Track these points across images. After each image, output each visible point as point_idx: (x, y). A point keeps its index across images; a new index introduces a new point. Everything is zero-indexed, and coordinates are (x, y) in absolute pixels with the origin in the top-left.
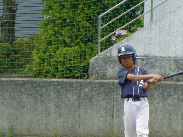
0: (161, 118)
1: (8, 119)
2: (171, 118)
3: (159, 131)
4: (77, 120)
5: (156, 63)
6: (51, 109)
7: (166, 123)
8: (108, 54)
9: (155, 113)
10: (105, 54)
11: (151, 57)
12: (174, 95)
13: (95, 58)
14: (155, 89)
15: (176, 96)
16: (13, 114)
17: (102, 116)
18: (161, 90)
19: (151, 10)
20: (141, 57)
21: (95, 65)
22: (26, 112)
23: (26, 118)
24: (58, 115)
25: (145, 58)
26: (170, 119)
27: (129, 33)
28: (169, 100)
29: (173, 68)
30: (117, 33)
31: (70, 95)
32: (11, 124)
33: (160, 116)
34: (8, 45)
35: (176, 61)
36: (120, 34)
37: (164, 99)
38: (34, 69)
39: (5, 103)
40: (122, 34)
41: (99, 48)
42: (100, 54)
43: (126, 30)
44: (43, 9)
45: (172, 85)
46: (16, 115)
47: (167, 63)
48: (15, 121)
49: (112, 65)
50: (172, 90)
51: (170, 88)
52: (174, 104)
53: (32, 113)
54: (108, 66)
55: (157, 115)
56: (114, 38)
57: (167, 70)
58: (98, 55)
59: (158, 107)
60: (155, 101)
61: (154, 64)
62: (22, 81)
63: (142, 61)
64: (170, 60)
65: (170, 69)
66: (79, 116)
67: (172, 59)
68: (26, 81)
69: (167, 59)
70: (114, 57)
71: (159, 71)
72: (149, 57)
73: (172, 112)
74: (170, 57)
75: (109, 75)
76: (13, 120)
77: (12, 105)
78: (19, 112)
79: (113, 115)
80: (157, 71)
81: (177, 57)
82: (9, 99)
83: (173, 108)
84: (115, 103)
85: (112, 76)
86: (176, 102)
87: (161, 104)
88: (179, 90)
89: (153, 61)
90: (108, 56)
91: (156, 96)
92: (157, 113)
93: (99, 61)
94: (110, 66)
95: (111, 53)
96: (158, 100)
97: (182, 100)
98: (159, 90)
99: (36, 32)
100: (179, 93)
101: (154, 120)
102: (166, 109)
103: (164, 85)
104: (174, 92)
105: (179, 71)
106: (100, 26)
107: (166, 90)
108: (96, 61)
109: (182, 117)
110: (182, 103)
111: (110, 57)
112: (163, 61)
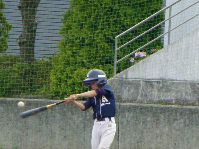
0: (166, 142)
1: (12, 140)
2: (177, 143)
4: (82, 143)
5: (172, 86)
6: (56, 131)
7: (171, 148)
8: (124, 76)
9: (161, 137)
10: (121, 76)
11: (167, 80)
12: (180, 119)
13: (110, 81)
14: (161, 113)
15: (182, 121)
16: (18, 135)
18: (167, 114)
20: (157, 79)
22: (31, 133)
23: (31, 139)
24: (63, 137)
25: (161, 81)
26: (175, 144)
27: (148, 55)
28: (175, 124)
29: (190, 93)
32: (15, 146)
33: (166, 140)
34: (26, 64)
35: (193, 85)
36: (139, 56)
37: (170, 123)
39: (9, 124)
40: (141, 56)
41: (115, 71)
42: (115, 76)
43: (145, 51)
44: (61, 28)
45: (178, 109)
46: (21, 136)
47: (183, 87)
48: (20, 142)
49: (127, 88)
50: (178, 114)
51: (176, 113)
52: (180, 128)
53: (37, 135)
54: (123, 88)
56: (132, 60)
57: (183, 94)
58: (113, 77)
59: (164, 131)
60: (161, 125)
61: (170, 87)
62: (28, 101)
63: (158, 84)
64: (186, 84)
65: (186, 94)
66: (84, 139)
67: (189, 83)
68: (31, 101)
69: (183, 83)
70: (130, 79)
71: (175, 95)
72: (165, 80)
73: (177, 137)
74: (186, 81)
75: (124, 97)
76: (18, 141)
77: (16, 126)
78: (24, 133)
80: (172, 94)
81: (193, 81)
82: (14, 120)
83: (178, 132)
85: (127, 98)
86: (182, 127)
87: (167, 129)
88: (185, 115)
89: (169, 85)
90: (123, 78)
91: (162, 120)
92: (163, 138)
93: (115, 83)
94: (126, 89)
95: (126, 75)
96: (164, 124)
97: (188, 125)
98: (165, 114)
99: (55, 52)
100: (185, 118)
101: (159, 145)
102: (172, 134)
103: (170, 109)
104: (180, 116)
105: (195, 96)
106: (117, 48)
107: (172, 115)
108: (111, 84)
109: (188, 142)
110: (188, 128)
111: (125, 79)
112: (179, 85)
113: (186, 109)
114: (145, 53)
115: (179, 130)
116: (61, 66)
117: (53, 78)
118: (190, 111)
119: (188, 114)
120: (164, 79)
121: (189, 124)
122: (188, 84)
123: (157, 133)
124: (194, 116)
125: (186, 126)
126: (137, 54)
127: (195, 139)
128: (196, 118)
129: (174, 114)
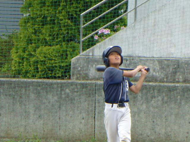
0: (144, 120)
2: (155, 121)
3: (142, 134)
4: (58, 122)
6: (31, 111)
7: (149, 125)
8: (91, 54)
9: (138, 115)
10: (87, 54)
11: (134, 57)
12: (158, 97)
13: (76, 58)
15: (160, 98)
17: (83, 118)
18: (144, 91)
19: (135, 9)
21: (77, 65)
22: (4, 113)
23: (4, 119)
24: (37, 116)
25: (129, 58)
26: (154, 122)
27: (112, 33)
28: (153, 102)
29: (157, 69)
30: (100, 32)
31: (50, 96)
33: (143, 118)
35: (161, 61)
36: (103, 33)
37: (147, 101)
38: (13, 68)
40: (105, 33)
41: (81, 48)
42: (81, 54)
44: (22, 6)
45: (156, 86)
47: (151, 64)
50: (156, 91)
51: (154, 90)
52: (158, 106)
53: (11, 115)
54: (90, 66)
55: (140, 117)
56: (96, 38)
59: (141, 109)
60: (138, 103)
63: (125, 61)
64: (154, 61)
65: (154, 70)
66: (60, 118)
67: (156, 59)
69: (151, 59)
70: (96, 57)
72: (133, 57)
73: (155, 115)
74: (154, 57)
75: (91, 75)
79: (95, 117)
81: (161, 57)
83: (156, 110)
84: (97, 105)
85: (94, 76)
86: (160, 104)
87: (144, 106)
88: (163, 92)
89: (137, 61)
90: (90, 56)
91: (139, 98)
92: (140, 116)
93: (81, 61)
94: (93, 66)
95: (93, 52)
96: (141, 102)
97: (166, 103)
98: (142, 92)
99: (15, 29)
100: (163, 95)
101: (137, 122)
102: (150, 111)
103: (148, 87)
104: (158, 93)
105: (163, 72)
106: (82, 25)
107: (150, 92)
108: (78, 61)
109: (166, 119)
110: (166, 105)
111: (92, 57)
112: (147, 62)
113: (164, 86)
114: (109, 30)
115: (157, 107)
116: (23, 44)
117: (15, 56)
118: (168, 88)
119: (166, 91)
120: (131, 56)
121: (167, 101)
122: (156, 61)
123: (135, 110)
124: (172, 93)
125: (164, 103)
126: (101, 31)
127: (173, 117)
128: (174, 95)
129: (152, 92)
